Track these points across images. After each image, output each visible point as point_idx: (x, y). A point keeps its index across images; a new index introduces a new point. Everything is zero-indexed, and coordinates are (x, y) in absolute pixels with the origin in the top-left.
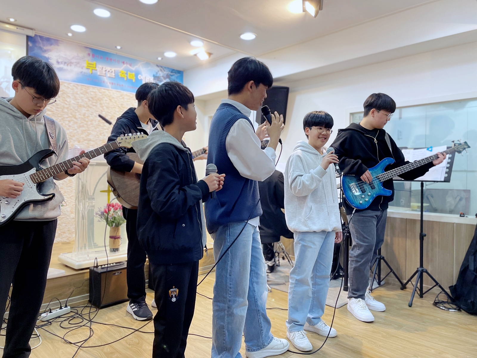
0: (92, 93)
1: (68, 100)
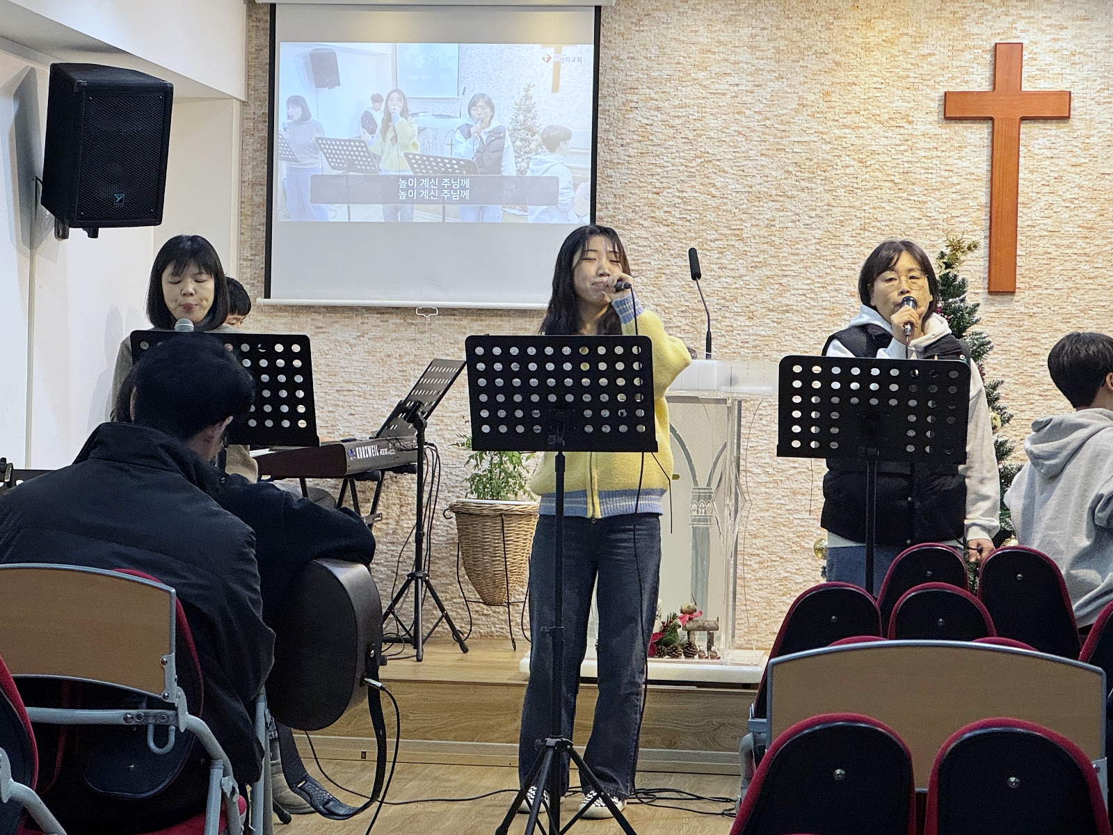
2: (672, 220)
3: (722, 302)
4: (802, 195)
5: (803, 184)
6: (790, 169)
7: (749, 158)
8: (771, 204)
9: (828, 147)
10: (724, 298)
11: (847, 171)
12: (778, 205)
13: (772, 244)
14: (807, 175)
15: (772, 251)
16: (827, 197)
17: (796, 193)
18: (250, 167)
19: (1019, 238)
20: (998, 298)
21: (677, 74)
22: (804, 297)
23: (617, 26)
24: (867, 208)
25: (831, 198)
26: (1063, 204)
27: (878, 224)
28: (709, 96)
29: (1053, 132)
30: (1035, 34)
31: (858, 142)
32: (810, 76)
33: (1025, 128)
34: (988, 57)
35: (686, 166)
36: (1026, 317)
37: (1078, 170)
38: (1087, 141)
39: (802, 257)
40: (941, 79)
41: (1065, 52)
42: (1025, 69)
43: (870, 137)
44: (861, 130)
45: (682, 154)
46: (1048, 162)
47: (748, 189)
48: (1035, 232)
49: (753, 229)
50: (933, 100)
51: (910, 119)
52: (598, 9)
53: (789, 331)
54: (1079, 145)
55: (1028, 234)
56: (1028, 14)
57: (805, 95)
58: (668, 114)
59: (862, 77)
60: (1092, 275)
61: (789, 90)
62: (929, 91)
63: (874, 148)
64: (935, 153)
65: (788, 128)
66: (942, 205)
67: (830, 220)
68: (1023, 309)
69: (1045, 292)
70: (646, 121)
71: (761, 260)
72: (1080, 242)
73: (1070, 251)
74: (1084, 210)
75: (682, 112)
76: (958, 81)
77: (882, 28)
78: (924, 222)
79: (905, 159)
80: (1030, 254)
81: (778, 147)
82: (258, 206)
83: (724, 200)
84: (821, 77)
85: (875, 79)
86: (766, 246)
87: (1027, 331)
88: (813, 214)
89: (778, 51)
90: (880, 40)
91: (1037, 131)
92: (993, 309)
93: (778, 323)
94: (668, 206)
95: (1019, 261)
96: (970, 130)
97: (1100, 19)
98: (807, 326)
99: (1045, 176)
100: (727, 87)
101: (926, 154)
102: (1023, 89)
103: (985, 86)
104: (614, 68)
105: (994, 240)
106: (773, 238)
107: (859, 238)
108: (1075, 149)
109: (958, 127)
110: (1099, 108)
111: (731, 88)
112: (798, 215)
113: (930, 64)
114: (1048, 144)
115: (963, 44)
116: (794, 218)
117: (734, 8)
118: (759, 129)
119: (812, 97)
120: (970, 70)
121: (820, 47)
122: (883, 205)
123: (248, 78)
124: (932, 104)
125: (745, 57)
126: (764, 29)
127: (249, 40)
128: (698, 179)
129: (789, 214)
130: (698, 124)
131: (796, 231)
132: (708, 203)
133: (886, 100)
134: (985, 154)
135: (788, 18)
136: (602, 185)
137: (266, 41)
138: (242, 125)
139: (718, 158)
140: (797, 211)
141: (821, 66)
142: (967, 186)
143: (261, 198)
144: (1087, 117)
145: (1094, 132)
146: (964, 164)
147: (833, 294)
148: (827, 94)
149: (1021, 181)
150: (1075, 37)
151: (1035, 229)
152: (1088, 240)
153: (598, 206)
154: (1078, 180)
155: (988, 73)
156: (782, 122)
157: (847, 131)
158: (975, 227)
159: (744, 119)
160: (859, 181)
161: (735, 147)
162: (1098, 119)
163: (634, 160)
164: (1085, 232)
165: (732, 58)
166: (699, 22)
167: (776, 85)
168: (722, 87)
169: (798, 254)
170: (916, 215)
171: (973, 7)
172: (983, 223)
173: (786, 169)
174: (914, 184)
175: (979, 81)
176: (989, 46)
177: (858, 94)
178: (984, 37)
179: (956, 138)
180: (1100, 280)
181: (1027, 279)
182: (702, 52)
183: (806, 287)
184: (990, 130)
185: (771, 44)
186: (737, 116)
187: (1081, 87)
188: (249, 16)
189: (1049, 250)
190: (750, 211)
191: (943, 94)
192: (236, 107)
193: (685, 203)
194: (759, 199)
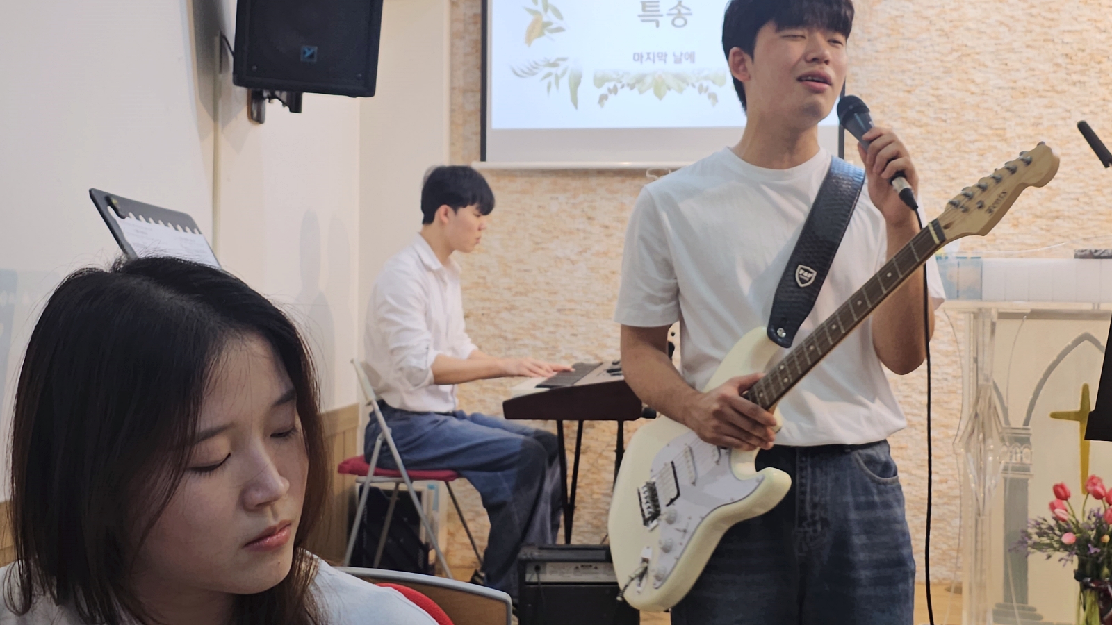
0: (1067, 38)
1: (979, 77)
2: (925, 120)
4: (1074, 90)
5: (1075, 77)
6: (1061, 61)
7: (1012, 51)
8: (1037, 100)
9: (1103, 37)
12: (1046, 101)
14: (1079, 67)
16: (1103, 91)
17: (1065, 87)
22: (1075, 202)
35: (942, 61)
45: (937, 48)
47: (1012, 85)
65: (1055, 16)
70: (895, 13)
81: (1044, 37)
82: (470, 115)
83: (985, 97)
88: (1086, 110)
93: (1048, 231)
112: (1069, 111)
116: (1066, 115)
128: (955, 74)
130: (955, 15)
139: (978, 50)
140: (1068, 107)
143: (474, 107)
156: (1050, 10)
161: (997, 38)
163: (882, 56)
173: (1055, 60)
183: (1079, 190)
190: (1014, 109)
193: (940, 101)
194: (1024, 95)
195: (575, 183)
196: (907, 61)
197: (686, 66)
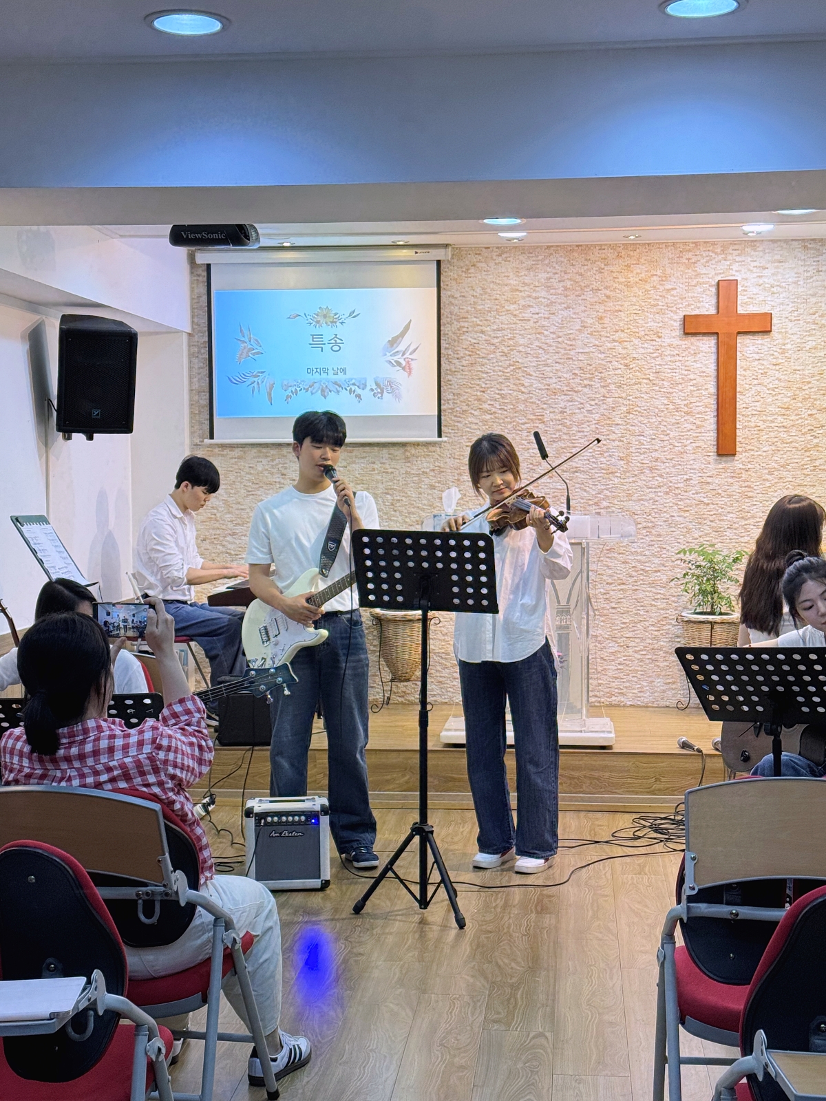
0: (581, 357)
1: (526, 382)
2: (494, 410)
3: (531, 466)
4: (586, 390)
5: (585, 382)
6: (576, 372)
7: (547, 365)
8: (563, 397)
9: (602, 356)
10: (532, 464)
11: (616, 372)
12: (568, 398)
13: (564, 425)
14: (588, 376)
15: (565, 430)
16: (603, 391)
17: (580, 389)
18: (196, 379)
19: (738, 416)
20: (724, 459)
21: (495, 307)
22: (587, 462)
23: (452, 274)
24: (630, 398)
25: (605, 392)
26: (768, 392)
27: (639, 409)
28: (518, 322)
29: (760, 342)
30: (745, 273)
31: (624, 352)
32: (589, 306)
33: (740, 339)
34: (714, 290)
35: (503, 372)
36: (743, 472)
37: (777, 367)
38: (783, 347)
39: (586, 434)
40: (680, 306)
41: (767, 285)
42: (740, 297)
43: (632, 348)
44: (626, 343)
45: (500, 364)
46: (756, 363)
47: (547, 387)
48: (748, 412)
49: (552, 415)
50: (675, 321)
51: (660, 334)
52: (439, 263)
53: (577, 486)
54: (778, 350)
55: (744, 413)
56: (740, 259)
57: (586, 320)
58: (490, 336)
59: (626, 306)
60: (789, 441)
61: (574, 316)
62: (672, 314)
63: (635, 356)
64: (678, 358)
65: (573, 343)
66: (683, 395)
67: (605, 407)
68: (741, 466)
69: (756, 453)
70: (475, 341)
71: (557, 436)
72: (779, 418)
73: (773, 425)
74: (782, 395)
75: (499, 334)
76: (693, 307)
77: (639, 271)
78: (671, 407)
79: (658, 363)
80: (745, 427)
81: (566, 356)
82: (203, 407)
83: (531, 395)
84: (597, 307)
85: (635, 307)
86: (560, 427)
87: (744, 481)
88: (593, 403)
89: (566, 289)
90: (637, 280)
91: (748, 341)
92: (720, 466)
94: (491, 400)
95: (738, 432)
96: (702, 342)
97: (791, 261)
98: (590, 482)
99: (754, 373)
100: (531, 315)
101: (673, 359)
102: (739, 312)
103: (713, 311)
104: (452, 304)
105: (720, 417)
106: (565, 421)
107: (625, 419)
108: (775, 353)
109: (693, 339)
110: (790, 325)
111: (534, 316)
112: (582, 404)
113: (673, 296)
114: (757, 350)
115: (695, 282)
116: (579, 406)
117: (534, 259)
118: (554, 344)
119: (592, 321)
120: (701, 299)
121: (595, 285)
122: (642, 395)
123: (193, 317)
124: (675, 324)
125: (543, 294)
126: (556, 273)
127: (192, 290)
128: (512, 381)
129: (577, 403)
130: (511, 342)
131: (582, 415)
132: (520, 397)
133: (643, 322)
134: (713, 357)
135: (573, 265)
136: (445, 387)
137: (204, 290)
138: (189, 350)
139: (526, 365)
140: (582, 401)
141: (596, 299)
142: (700, 380)
143: (206, 402)
144: (783, 330)
145: (789, 341)
146: (698, 366)
147: (608, 458)
148: (601, 318)
149: (738, 377)
150: (773, 275)
151: (750, 409)
152: (785, 417)
153: (442, 402)
154: (778, 375)
155: (714, 301)
156: (570, 339)
157: (615, 344)
158: (707, 409)
159: (543, 338)
160: (625, 379)
161: (537, 357)
162: (790, 332)
163: (466, 369)
164: (783, 411)
165: (534, 295)
166: (509, 270)
167: (565, 313)
168: (527, 315)
169: (583, 432)
170: (666, 402)
171: (702, 255)
172: (713, 406)
173: (574, 371)
174: (663, 380)
175: (707, 306)
176: (714, 283)
177: (623, 318)
178: (710, 276)
179: (692, 347)
180: (794, 444)
181: (744, 445)
182: (514, 290)
184: (716, 341)
185: (562, 284)
186: (538, 336)
187: (778, 309)
188: (192, 273)
189: (758, 424)
190: (549, 402)
191: (682, 317)
192: (185, 338)
193: (503, 398)
194: (555, 394)
195: (273, 452)
196: (482, 371)
197: (341, 376)
